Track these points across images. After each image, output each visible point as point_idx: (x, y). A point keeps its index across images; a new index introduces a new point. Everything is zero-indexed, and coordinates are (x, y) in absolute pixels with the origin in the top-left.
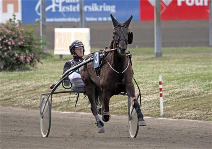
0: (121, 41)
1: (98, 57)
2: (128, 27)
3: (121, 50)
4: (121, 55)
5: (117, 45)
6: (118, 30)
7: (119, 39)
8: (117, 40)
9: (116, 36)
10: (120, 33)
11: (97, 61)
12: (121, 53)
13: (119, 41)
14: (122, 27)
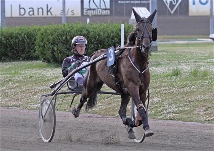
0: (145, 38)
1: (113, 54)
2: (152, 23)
3: (145, 48)
4: (144, 54)
5: (141, 43)
6: (141, 27)
7: (143, 36)
8: (140, 37)
9: (139, 33)
10: (144, 29)
11: (111, 58)
12: (145, 52)
13: (142, 38)
14: (145, 23)
